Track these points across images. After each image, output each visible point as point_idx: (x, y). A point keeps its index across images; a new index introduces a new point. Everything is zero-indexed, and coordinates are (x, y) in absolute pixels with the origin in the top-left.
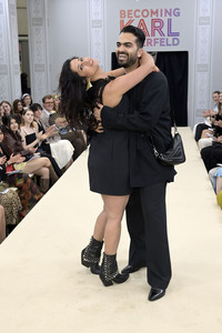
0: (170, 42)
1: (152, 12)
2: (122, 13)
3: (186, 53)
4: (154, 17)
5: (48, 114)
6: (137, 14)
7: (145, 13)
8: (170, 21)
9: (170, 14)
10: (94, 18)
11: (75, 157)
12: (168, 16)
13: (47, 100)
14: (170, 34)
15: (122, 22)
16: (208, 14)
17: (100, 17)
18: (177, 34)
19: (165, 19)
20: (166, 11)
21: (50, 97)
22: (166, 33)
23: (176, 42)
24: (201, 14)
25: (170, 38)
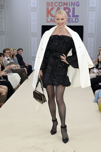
0: (74, 21)
1: (64, 3)
2: (48, 3)
3: (82, 26)
4: (65, 6)
5: (7, 59)
6: (56, 4)
7: (60, 4)
8: (74, 9)
9: (74, 5)
10: (32, 6)
11: (21, 83)
12: (73, 6)
13: (7, 51)
14: (74, 16)
15: (48, 9)
16: (95, 5)
17: (35, 6)
18: (78, 16)
19: (71, 8)
20: (72, 3)
21: (8, 50)
22: (71, 15)
23: (77, 20)
24: (91, 5)
25: (74, 19)
